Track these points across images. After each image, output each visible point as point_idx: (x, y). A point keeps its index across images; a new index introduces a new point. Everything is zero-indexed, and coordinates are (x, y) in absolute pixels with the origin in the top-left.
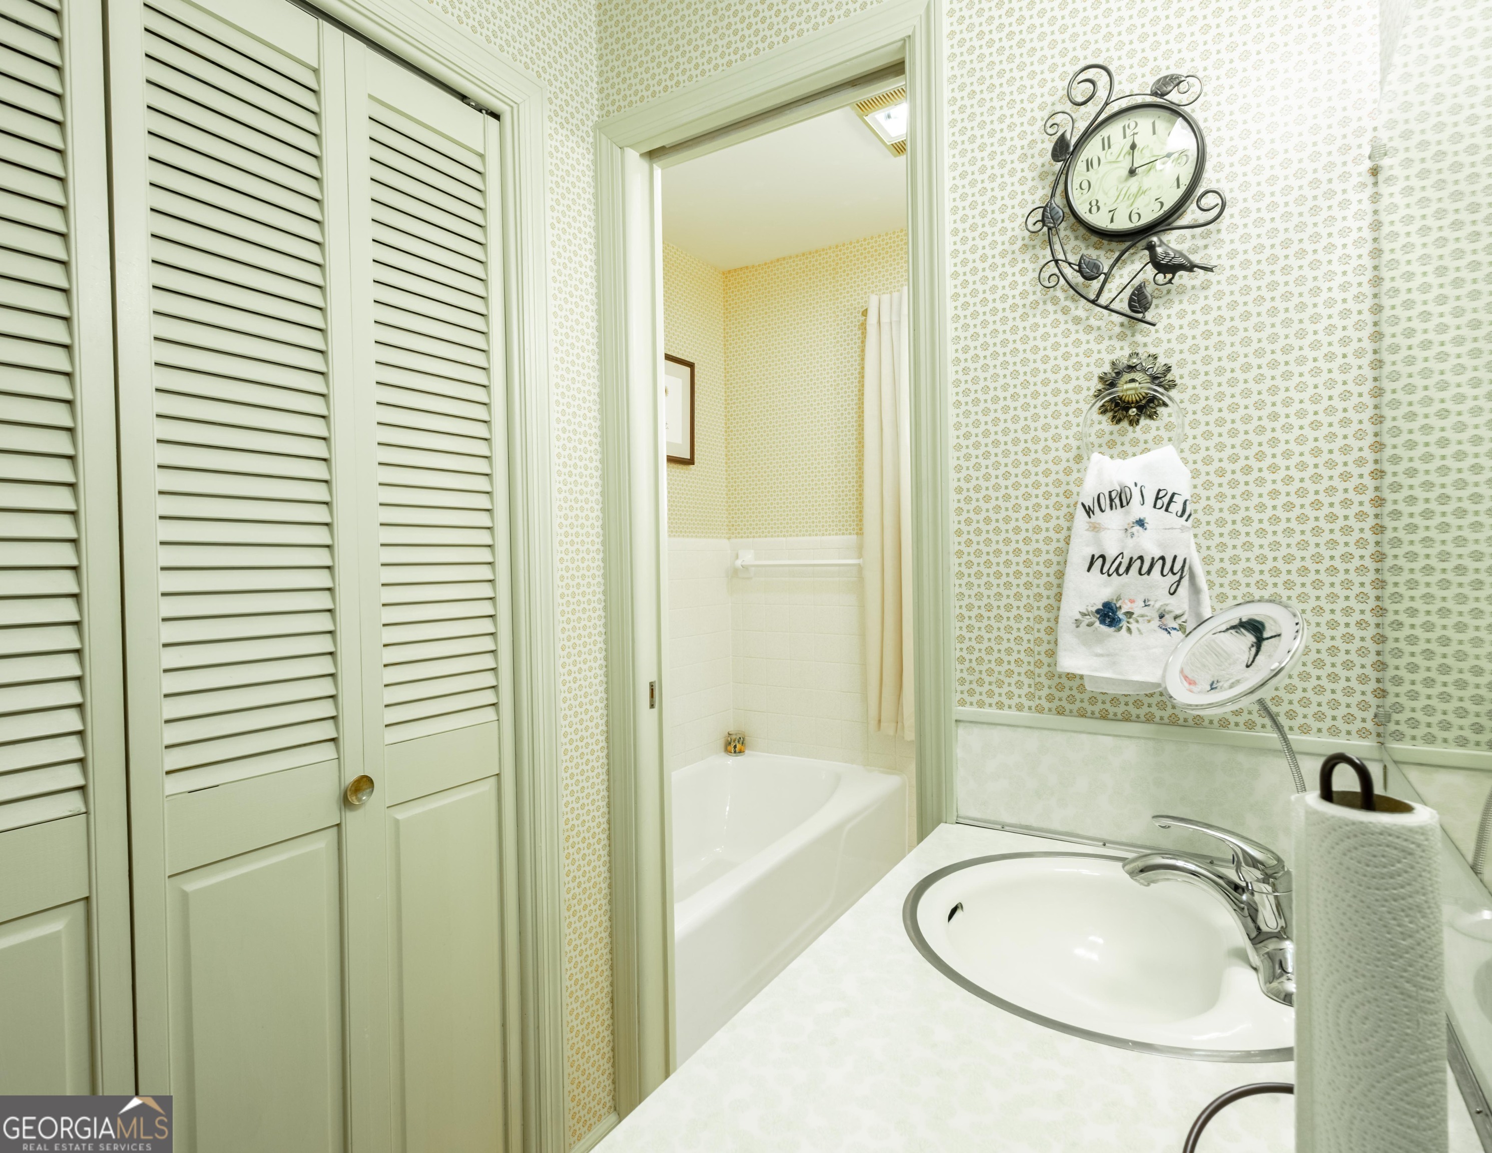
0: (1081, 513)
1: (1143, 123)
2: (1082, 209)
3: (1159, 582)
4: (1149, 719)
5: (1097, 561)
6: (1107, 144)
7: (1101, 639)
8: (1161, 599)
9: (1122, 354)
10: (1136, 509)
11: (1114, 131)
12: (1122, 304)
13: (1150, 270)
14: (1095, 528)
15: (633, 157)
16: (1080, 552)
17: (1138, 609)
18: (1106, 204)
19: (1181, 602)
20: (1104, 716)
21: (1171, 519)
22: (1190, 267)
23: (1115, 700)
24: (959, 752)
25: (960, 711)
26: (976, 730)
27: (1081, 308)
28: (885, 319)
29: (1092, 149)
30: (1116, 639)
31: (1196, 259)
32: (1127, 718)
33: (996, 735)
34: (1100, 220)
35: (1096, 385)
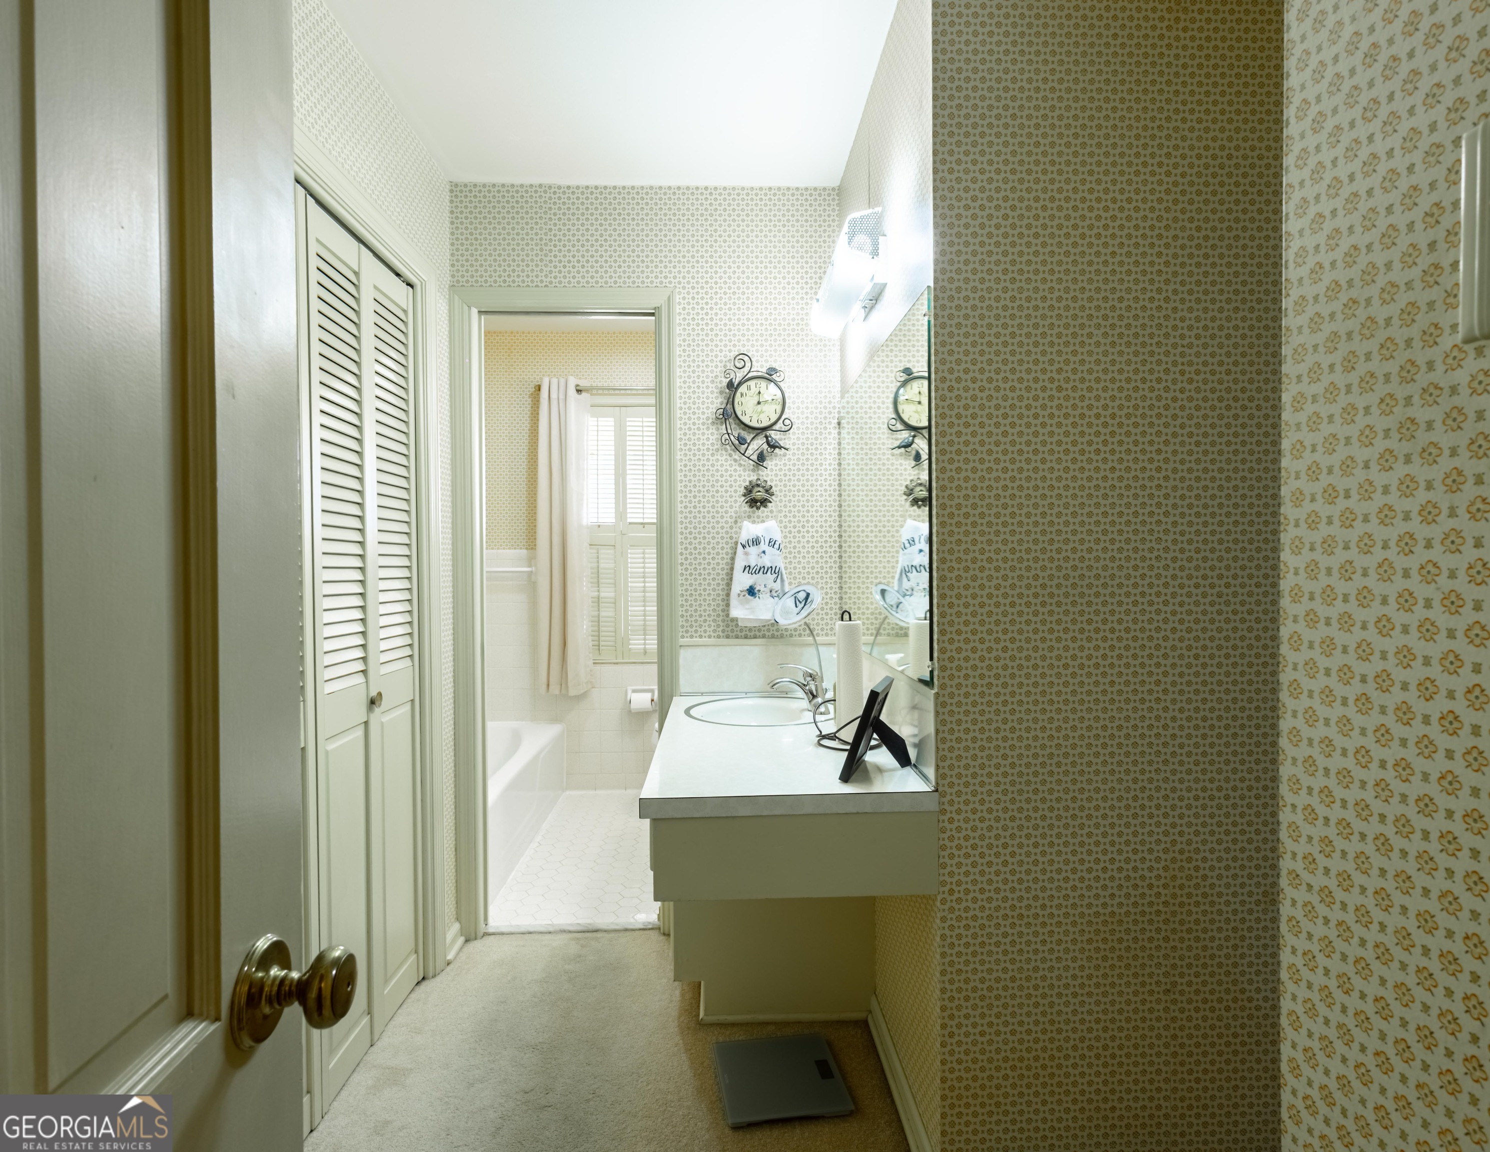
0: (740, 547)
1: (763, 384)
2: (739, 414)
3: (770, 577)
4: (764, 637)
5: (747, 568)
6: (749, 388)
7: (748, 602)
8: (771, 584)
9: (754, 478)
10: (764, 546)
11: (752, 383)
12: (755, 457)
13: (765, 446)
14: (746, 554)
15: (475, 311)
16: (739, 564)
17: (762, 588)
18: (749, 412)
19: (777, 586)
20: (746, 637)
21: (774, 551)
22: (780, 447)
23: (750, 630)
24: (681, 661)
25: (682, 641)
26: (690, 650)
27: (737, 456)
28: (554, 396)
29: (743, 389)
30: (754, 601)
31: (782, 443)
32: (755, 637)
33: (698, 651)
34: (745, 419)
35: (742, 491)
